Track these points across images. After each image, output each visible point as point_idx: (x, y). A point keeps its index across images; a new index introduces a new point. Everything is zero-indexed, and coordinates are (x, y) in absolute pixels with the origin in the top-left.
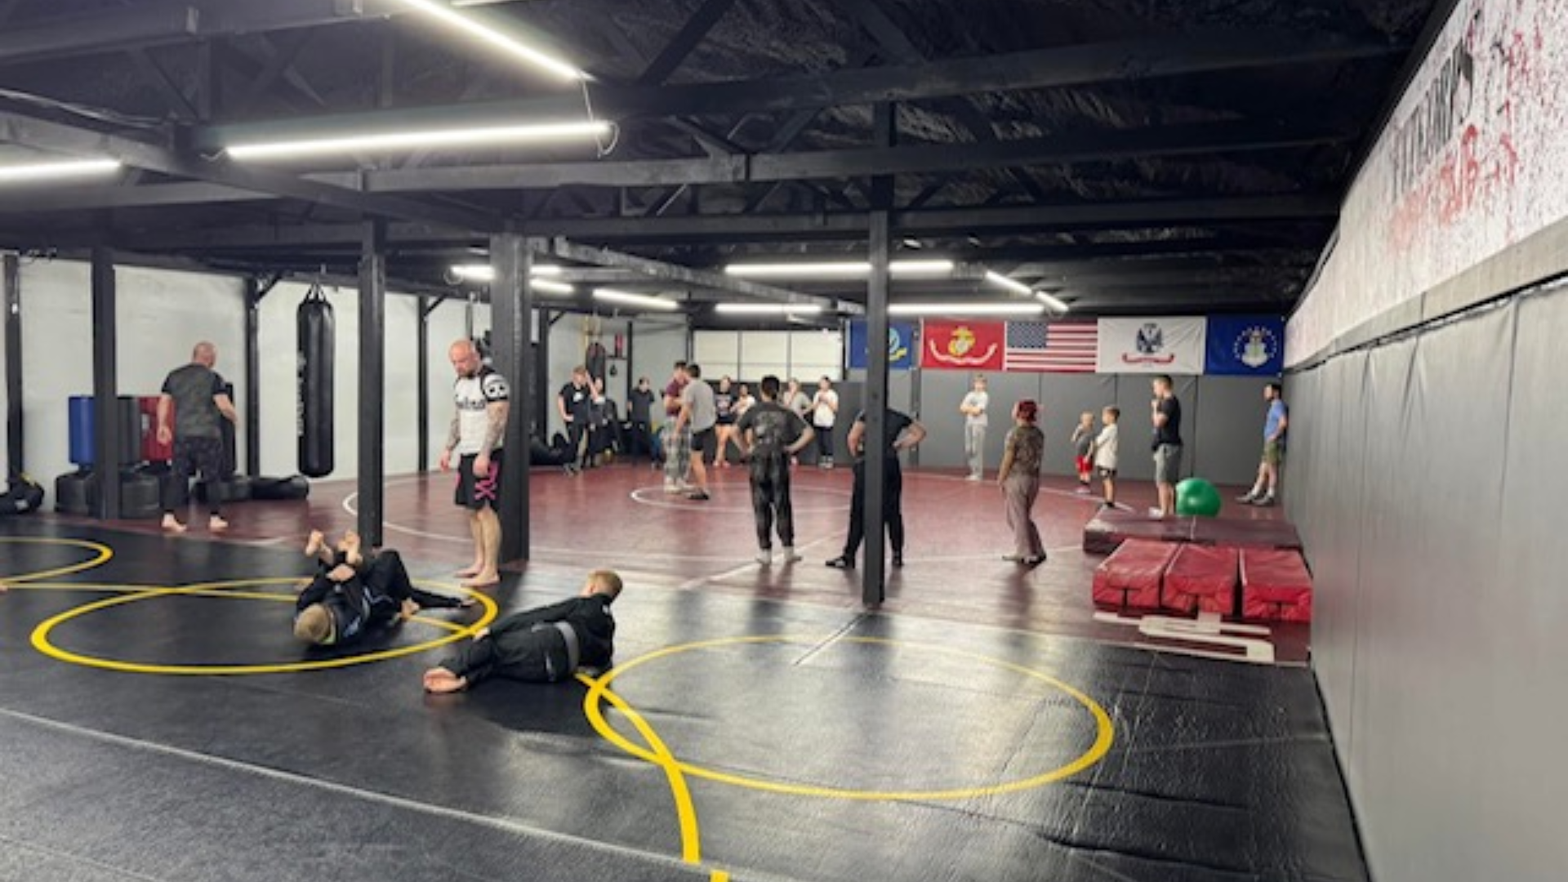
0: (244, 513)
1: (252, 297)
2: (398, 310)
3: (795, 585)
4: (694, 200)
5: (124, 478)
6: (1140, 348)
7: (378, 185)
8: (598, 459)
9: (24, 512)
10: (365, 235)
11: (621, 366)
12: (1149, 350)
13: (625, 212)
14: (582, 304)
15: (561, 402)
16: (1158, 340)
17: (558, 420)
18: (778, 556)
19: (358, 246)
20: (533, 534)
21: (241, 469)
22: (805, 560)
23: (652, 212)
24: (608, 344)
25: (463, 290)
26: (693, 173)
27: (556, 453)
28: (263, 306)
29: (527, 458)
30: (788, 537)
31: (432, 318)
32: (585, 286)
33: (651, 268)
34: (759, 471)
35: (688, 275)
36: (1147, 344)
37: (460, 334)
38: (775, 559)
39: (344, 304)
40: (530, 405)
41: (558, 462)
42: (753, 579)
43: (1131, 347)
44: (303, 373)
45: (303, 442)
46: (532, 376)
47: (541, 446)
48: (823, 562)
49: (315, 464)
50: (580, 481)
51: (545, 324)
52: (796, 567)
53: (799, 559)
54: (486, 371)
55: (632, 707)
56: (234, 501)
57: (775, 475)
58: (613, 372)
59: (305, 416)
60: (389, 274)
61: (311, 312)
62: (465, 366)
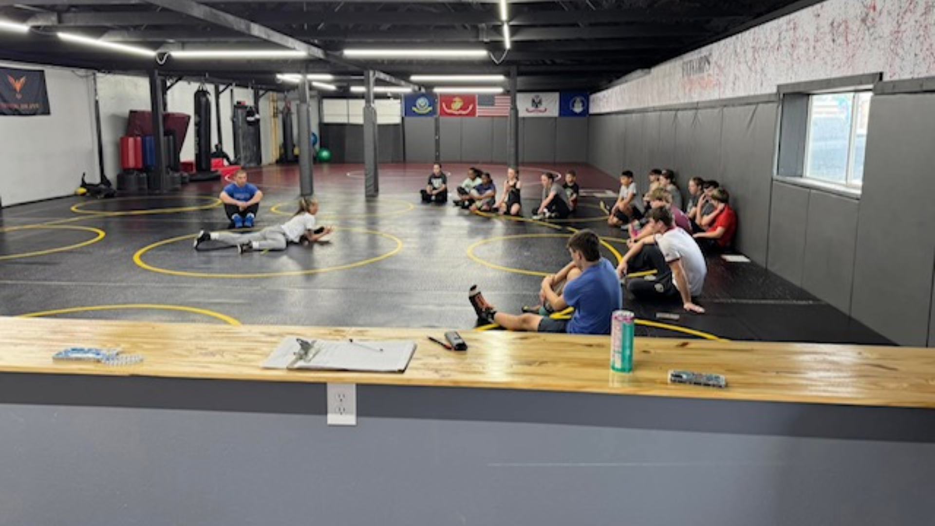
1: (165, 89)
6: (533, 106)
12: (537, 106)
16: (540, 102)
28: (170, 93)
36: (536, 104)
43: (529, 105)
44: (198, 124)
45: (198, 156)
49: (204, 166)
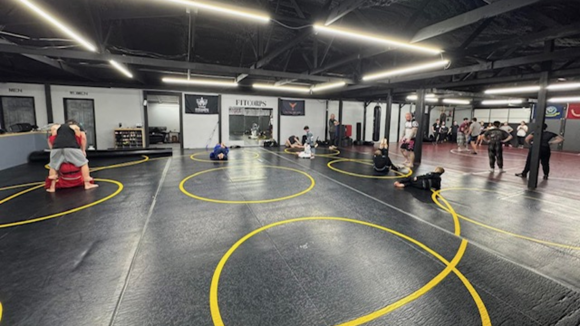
0: (362, 148)
1: (366, 106)
2: (395, 108)
3: (503, 179)
4: (475, 76)
5: (342, 139)
7: (392, 82)
8: (442, 142)
9: (327, 145)
10: (388, 92)
11: (451, 119)
13: (453, 80)
14: (440, 104)
15: (433, 128)
17: (432, 131)
18: (497, 170)
19: (387, 94)
20: (422, 157)
21: (362, 139)
22: (507, 173)
23: (461, 80)
24: (447, 113)
25: (409, 102)
26: (474, 69)
27: (430, 140)
28: (367, 108)
29: (422, 140)
30: (501, 166)
31: (402, 109)
32: (441, 99)
33: (460, 94)
34: (491, 147)
35: (472, 95)
37: (408, 112)
38: (496, 171)
39: (383, 107)
40: (424, 128)
41: (431, 141)
42: (488, 176)
44: (374, 121)
45: (374, 135)
46: (425, 122)
47: (426, 138)
48: (514, 174)
49: (376, 139)
50: (437, 147)
51: (429, 110)
52: (503, 175)
53: (505, 172)
54: (414, 120)
55: (445, 199)
56: (360, 145)
57: (497, 148)
58: (448, 120)
59: (374, 129)
60: (393, 99)
61: (377, 109)
62: (408, 119)
